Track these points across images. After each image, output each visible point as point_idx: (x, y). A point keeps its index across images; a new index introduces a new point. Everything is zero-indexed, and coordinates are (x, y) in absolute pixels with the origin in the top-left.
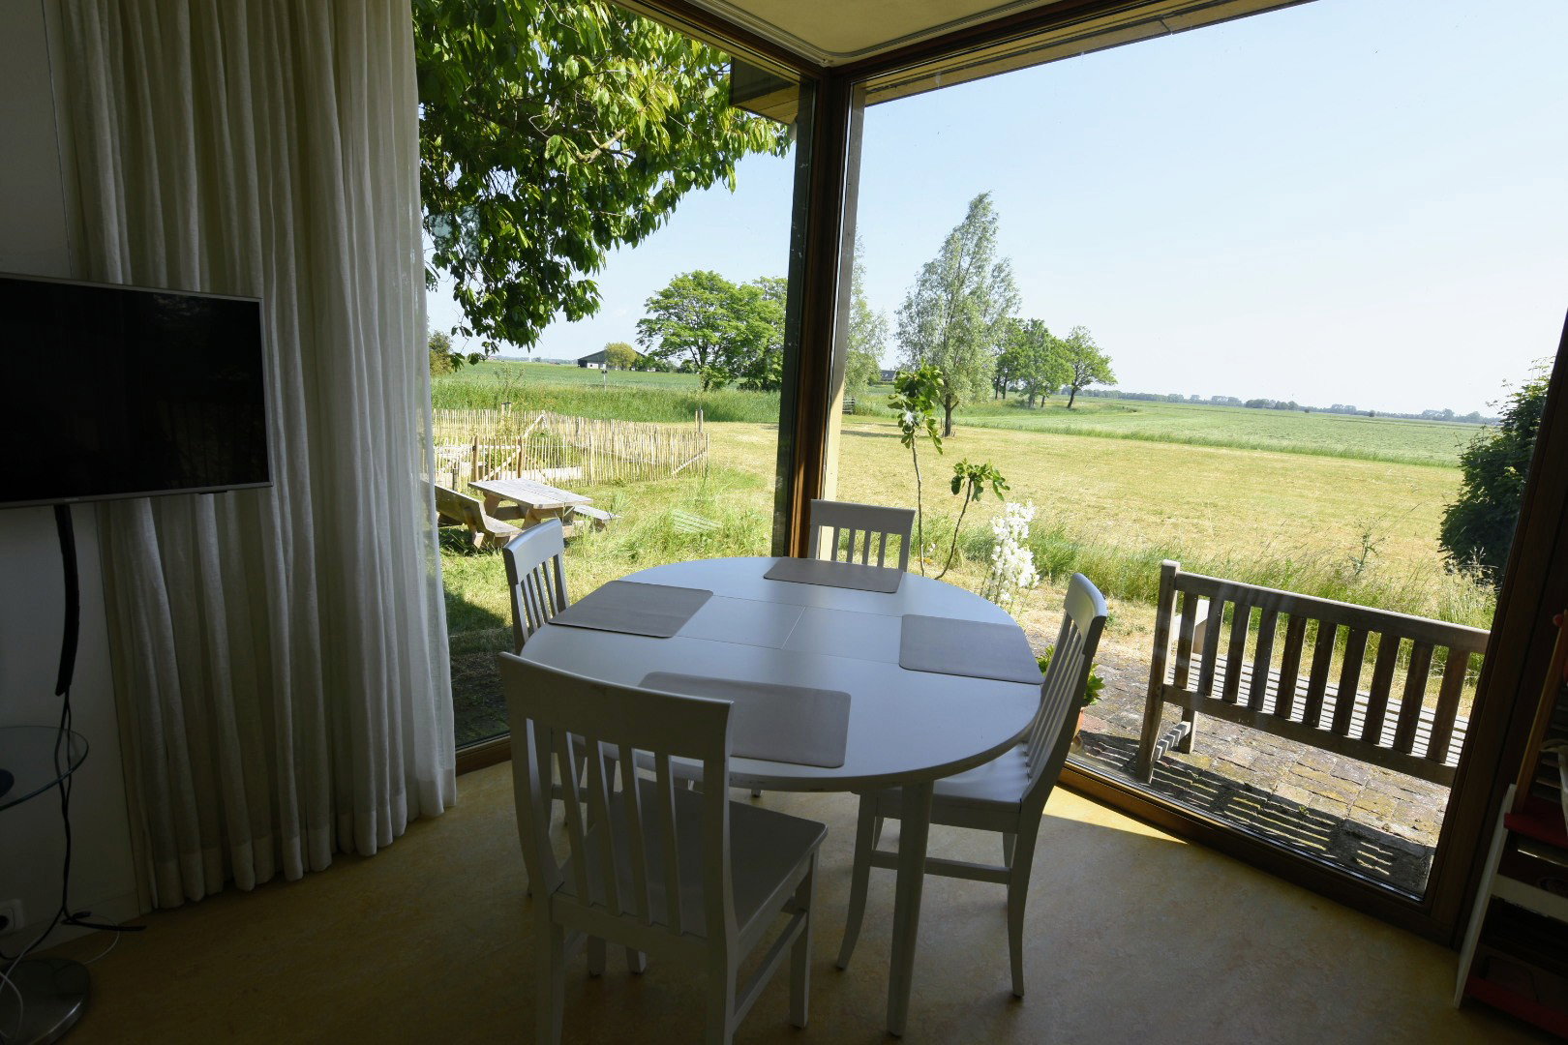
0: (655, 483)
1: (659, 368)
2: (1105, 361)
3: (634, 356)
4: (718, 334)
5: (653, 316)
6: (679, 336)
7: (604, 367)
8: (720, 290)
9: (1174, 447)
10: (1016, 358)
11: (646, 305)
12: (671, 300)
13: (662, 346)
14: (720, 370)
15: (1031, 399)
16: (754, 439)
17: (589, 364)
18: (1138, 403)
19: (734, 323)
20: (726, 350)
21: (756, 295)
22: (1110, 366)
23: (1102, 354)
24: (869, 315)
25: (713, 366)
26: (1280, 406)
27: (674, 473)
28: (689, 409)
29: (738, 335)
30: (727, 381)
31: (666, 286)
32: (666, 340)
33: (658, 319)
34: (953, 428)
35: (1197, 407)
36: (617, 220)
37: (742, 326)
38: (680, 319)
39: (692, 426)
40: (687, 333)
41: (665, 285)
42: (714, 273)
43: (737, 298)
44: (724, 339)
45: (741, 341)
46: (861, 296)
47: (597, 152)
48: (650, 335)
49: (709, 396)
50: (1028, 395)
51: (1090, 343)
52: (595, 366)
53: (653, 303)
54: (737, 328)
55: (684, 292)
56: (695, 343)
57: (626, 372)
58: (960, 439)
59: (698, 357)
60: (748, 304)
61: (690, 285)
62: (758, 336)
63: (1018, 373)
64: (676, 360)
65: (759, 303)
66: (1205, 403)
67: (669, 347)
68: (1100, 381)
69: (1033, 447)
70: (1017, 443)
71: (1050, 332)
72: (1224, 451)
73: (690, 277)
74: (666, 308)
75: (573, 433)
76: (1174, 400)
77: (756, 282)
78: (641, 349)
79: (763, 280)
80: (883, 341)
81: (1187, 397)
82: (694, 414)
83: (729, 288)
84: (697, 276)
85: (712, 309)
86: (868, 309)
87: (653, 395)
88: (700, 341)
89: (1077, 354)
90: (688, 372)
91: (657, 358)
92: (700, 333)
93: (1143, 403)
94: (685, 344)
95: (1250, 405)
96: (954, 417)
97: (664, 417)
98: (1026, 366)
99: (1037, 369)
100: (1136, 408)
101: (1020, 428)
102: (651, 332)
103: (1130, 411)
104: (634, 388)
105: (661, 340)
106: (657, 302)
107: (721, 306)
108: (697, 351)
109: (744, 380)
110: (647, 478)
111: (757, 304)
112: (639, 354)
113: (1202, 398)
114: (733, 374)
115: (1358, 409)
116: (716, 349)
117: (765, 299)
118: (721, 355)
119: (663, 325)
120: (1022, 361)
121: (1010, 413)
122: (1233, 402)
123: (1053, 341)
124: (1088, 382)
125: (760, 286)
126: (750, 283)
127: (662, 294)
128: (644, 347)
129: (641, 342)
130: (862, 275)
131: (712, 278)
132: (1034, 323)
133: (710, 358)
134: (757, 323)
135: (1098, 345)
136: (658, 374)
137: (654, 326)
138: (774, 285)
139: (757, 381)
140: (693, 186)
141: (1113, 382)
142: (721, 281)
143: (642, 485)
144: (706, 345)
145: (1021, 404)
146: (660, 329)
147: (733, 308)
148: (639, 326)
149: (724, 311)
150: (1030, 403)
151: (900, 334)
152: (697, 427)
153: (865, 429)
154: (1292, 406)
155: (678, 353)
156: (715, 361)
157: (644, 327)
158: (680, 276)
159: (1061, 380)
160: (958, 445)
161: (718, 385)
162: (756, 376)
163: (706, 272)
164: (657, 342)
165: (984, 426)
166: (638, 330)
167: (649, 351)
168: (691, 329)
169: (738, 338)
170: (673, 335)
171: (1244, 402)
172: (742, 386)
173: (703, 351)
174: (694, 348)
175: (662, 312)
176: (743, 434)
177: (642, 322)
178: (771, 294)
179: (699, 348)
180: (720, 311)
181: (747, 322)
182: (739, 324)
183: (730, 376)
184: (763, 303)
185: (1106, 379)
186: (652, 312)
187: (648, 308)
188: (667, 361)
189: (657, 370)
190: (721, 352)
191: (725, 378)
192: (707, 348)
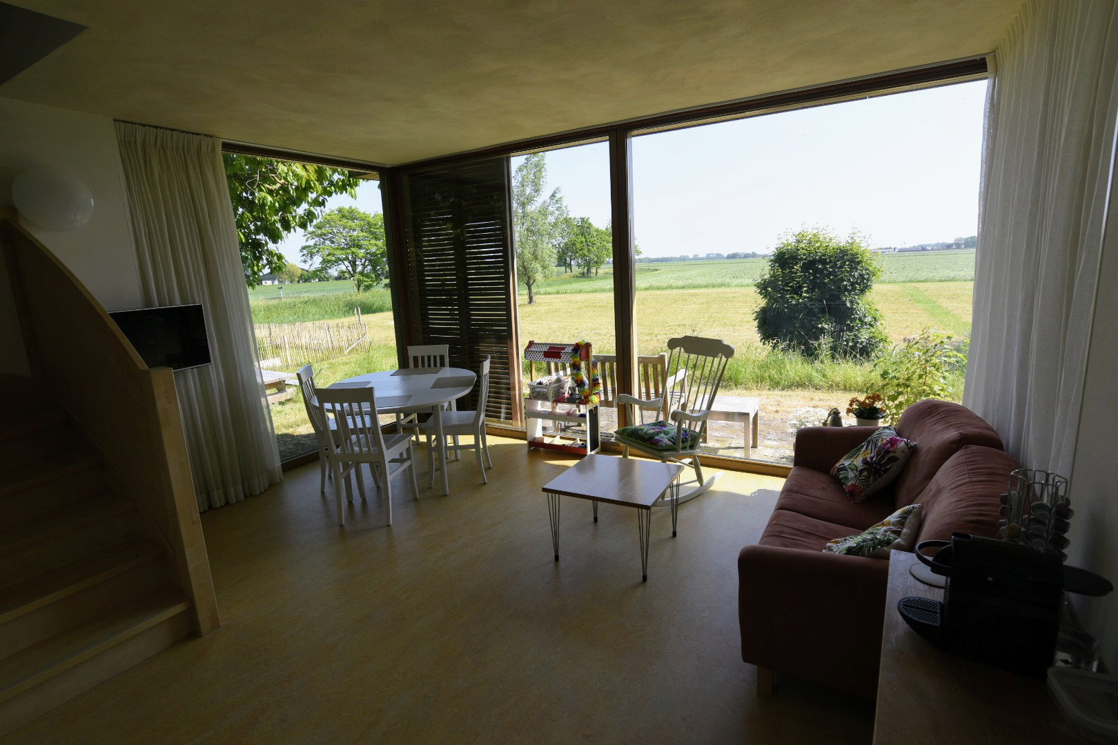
0: (334, 360)
1: (321, 279)
3: (300, 272)
4: (363, 251)
5: (311, 243)
6: (334, 255)
7: (276, 282)
8: (359, 219)
9: (674, 291)
10: (574, 244)
11: (305, 236)
12: (323, 230)
13: (322, 264)
14: (367, 276)
15: (588, 270)
17: (263, 282)
18: (659, 264)
19: (373, 242)
20: (370, 261)
25: (362, 273)
26: (746, 256)
27: (346, 352)
28: (350, 308)
29: (377, 250)
30: (375, 284)
32: (324, 260)
33: (315, 245)
34: (535, 298)
35: (697, 262)
36: (294, 217)
37: (379, 243)
38: (332, 242)
39: (353, 319)
40: (340, 252)
42: (353, 208)
43: (373, 224)
44: (368, 253)
45: (380, 254)
47: (278, 185)
48: (311, 257)
49: (363, 296)
50: (586, 268)
52: (269, 283)
53: (310, 233)
54: (376, 245)
55: (332, 223)
56: (347, 259)
57: (296, 285)
58: (540, 304)
59: (350, 268)
61: (336, 218)
63: (577, 255)
64: (334, 272)
66: (702, 259)
67: (327, 263)
69: (586, 304)
70: (577, 302)
71: (594, 225)
72: (703, 290)
73: (336, 212)
74: (320, 236)
75: (268, 335)
76: (683, 259)
78: (306, 267)
81: (691, 256)
82: (353, 311)
83: (366, 217)
84: (340, 211)
85: (355, 233)
87: (321, 300)
88: (350, 257)
90: (345, 279)
91: (319, 273)
92: (349, 251)
93: (664, 264)
94: (338, 261)
95: (729, 257)
96: (534, 290)
97: (332, 315)
98: (582, 249)
99: (589, 251)
100: (656, 268)
101: (580, 292)
102: (312, 255)
103: (653, 270)
104: (305, 296)
105: (321, 259)
106: (313, 232)
107: (362, 231)
108: (349, 265)
110: (328, 358)
112: (303, 270)
113: (700, 256)
114: (378, 278)
116: (363, 261)
118: (367, 266)
119: (319, 249)
120: (578, 246)
121: (575, 281)
122: (719, 256)
123: (597, 230)
128: (307, 265)
129: (305, 261)
131: (351, 211)
132: (582, 219)
133: (359, 269)
136: (322, 283)
137: (313, 250)
140: (334, 194)
142: (359, 213)
143: (325, 363)
144: (355, 259)
145: (583, 275)
146: (318, 252)
147: (370, 232)
148: (301, 251)
149: (365, 234)
150: (587, 273)
152: (357, 319)
154: (754, 255)
155: (334, 267)
156: (363, 270)
157: (305, 252)
159: (605, 256)
160: (538, 309)
161: (368, 288)
163: (347, 207)
164: (317, 262)
165: (558, 293)
166: (301, 254)
167: (312, 268)
168: (343, 249)
169: (378, 252)
170: (329, 255)
171: (726, 255)
172: (387, 286)
173: (353, 264)
174: (346, 263)
175: (317, 239)
177: (304, 248)
179: (350, 262)
180: (361, 234)
182: (377, 242)
183: (376, 280)
186: (310, 240)
187: (306, 237)
188: (327, 273)
189: (319, 281)
190: (367, 263)
191: (373, 281)
192: (356, 261)
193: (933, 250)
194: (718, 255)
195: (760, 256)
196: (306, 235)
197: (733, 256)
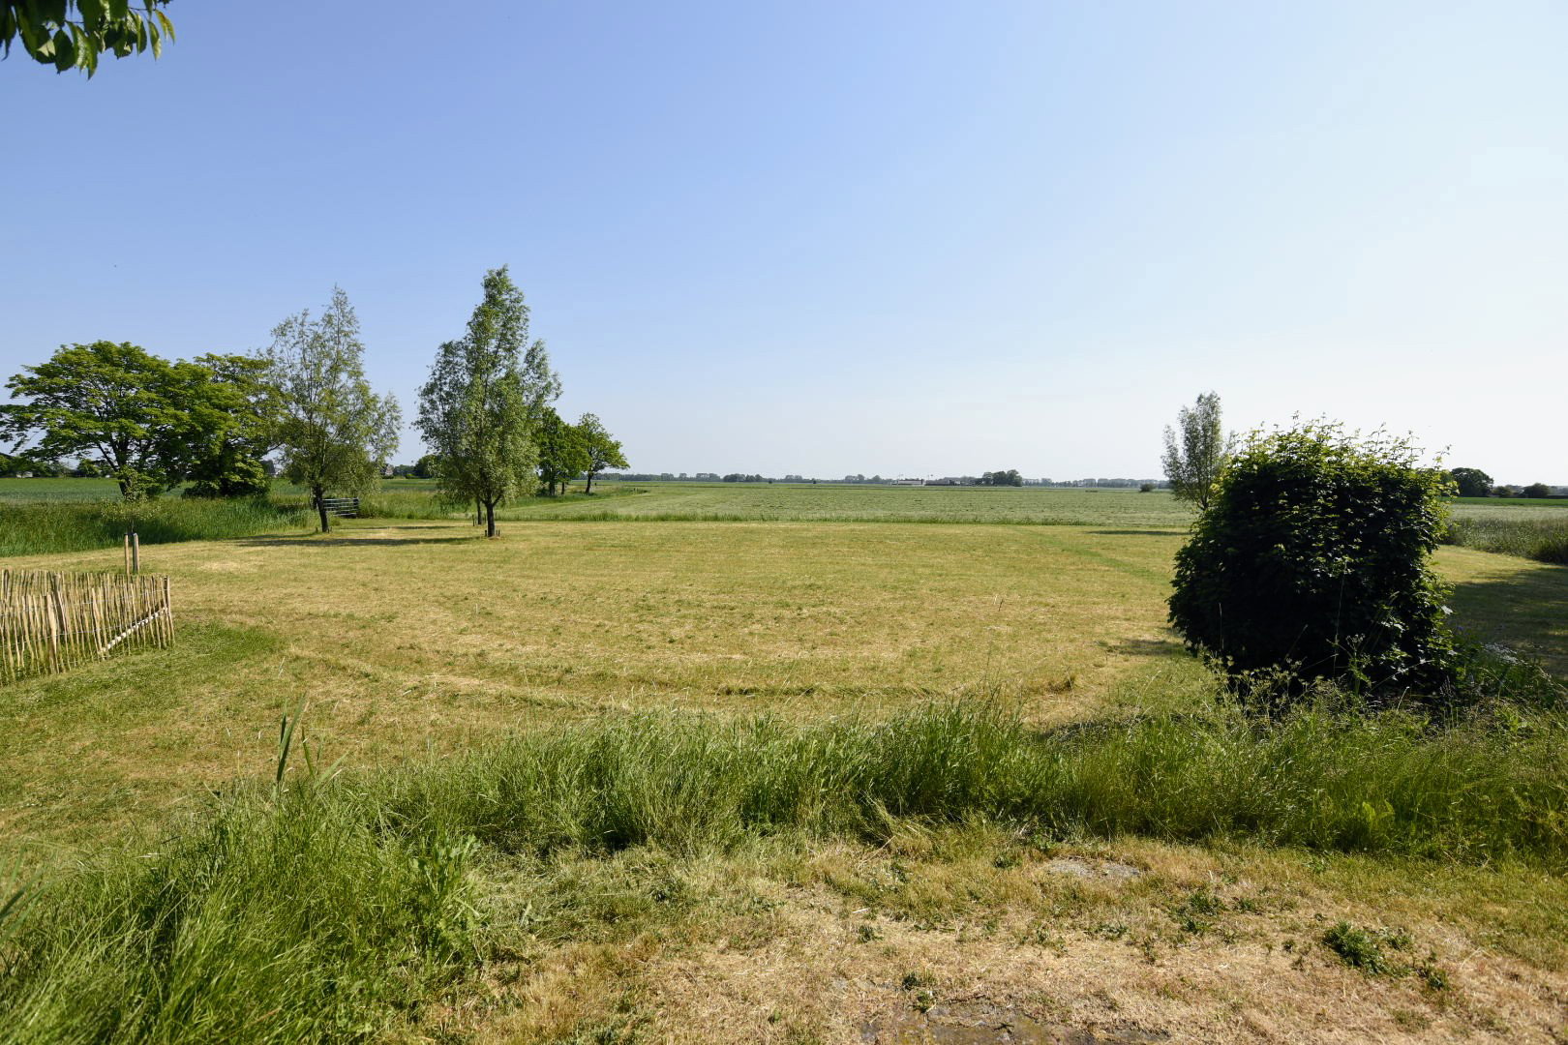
0: (63, 676)
1: (38, 473)
2: (617, 445)
4: (144, 426)
5: (24, 401)
6: (76, 428)
8: (142, 368)
11: (10, 386)
12: (56, 380)
13: (44, 442)
14: (151, 473)
15: (552, 488)
16: (232, 566)
18: (646, 483)
19: (171, 411)
20: (159, 446)
21: (203, 376)
22: (621, 451)
23: (613, 440)
24: (374, 400)
25: (139, 467)
26: (749, 479)
28: (113, 532)
29: (178, 426)
30: (166, 487)
31: (47, 361)
32: (51, 436)
33: (35, 405)
35: (686, 484)
37: (185, 414)
38: (76, 406)
39: (120, 555)
40: (91, 424)
41: (45, 359)
42: (132, 346)
43: (174, 379)
44: (156, 431)
45: (181, 434)
46: (361, 378)
48: (21, 428)
49: (138, 509)
50: (548, 483)
51: (600, 429)
53: (23, 383)
54: (175, 417)
55: (81, 369)
56: (107, 438)
59: (113, 456)
60: (190, 386)
61: (90, 361)
62: (210, 428)
64: (71, 462)
65: (207, 386)
66: (691, 479)
67: (57, 443)
68: (614, 466)
71: (562, 419)
73: (90, 350)
74: (50, 391)
76: (666, 478)
77: (199, 360)
79: (210, 358)
80: (396, 430)
81: (677, 476)
82: (120, 536)
83: (159, 365)
84: (101, 349)
85: (132, 393)
86: (371, 393)
87: (36, 513)
88: (114, 435)
89: (590, 440)
90: (95, 475)
91: (35, 460)
92: (113, 424)
94: (87, 440)
95: (727, 479)
99: (554, 457)
102: (23, 423)
103: (641, 492)
105: (43, 434)
106: (32, 381)
107: (147, 389)
108: (110, 449)
109: (192, 484)
110: (45, 669)
111: (206, 387)
113: (688, 476)
114: (174, 477)
115: (804, 478)
116: (143, 445)
117: (216, 381)
118: (151, 454)
119: (44, 413)
121: (538, 503)
122: (713, 478)
123: (566, 428)
124: (602, 467)
125: (206, 364)
126: (190, 360)
127: (38, 371)
128: (11, 445)
130: (360, 354)
131: (128, 351)
133: (134, 457)
134: (207, 411)
135: (608, 430)
136: (36, 480)
137: (27, 415)
138: (228, 364)
139: (213, 484)
141: (625, 466)
142: (144, 357)
144: (126, 440)
145: (542, 493)
146: (39, 419)
147: (166, 392)
149: (152, 395)
150: (550, 491)
151: (422, 422)
152: (129, 555)
153: (382, 535)
154: (758, 479)
155: (76, 452)
156: (142, 461)
158: (72, 348)
159: (580, 466)
161: (148, 493)
162: (209, 478)
163: (117, 343)
164: (35, 437)
167: (21, 450)
168: (97, 419)
169: (178, 431)
170: (65, 427)
172: (189, 493)
173: (121, 449)
174: (104, 445)
175: (41, 396)
176: (209, 558)
178: (224, 376)
179: (113, 444)
180: (145, 395)
181: (191, 410)
182: (179, 412)
183: (169, 481)
184: (215, 386)
185: (619, 462)
186: (22, 395)
187: (13, 390)
188: (56, 462)
189: (35, 476)
190: (151, 449)
191: (162, 482)
192: (127, 444)
193: (962, 484)
194: (712, 475)
195: (765, 480)
196: (14, 385)
197: (732, 479)
